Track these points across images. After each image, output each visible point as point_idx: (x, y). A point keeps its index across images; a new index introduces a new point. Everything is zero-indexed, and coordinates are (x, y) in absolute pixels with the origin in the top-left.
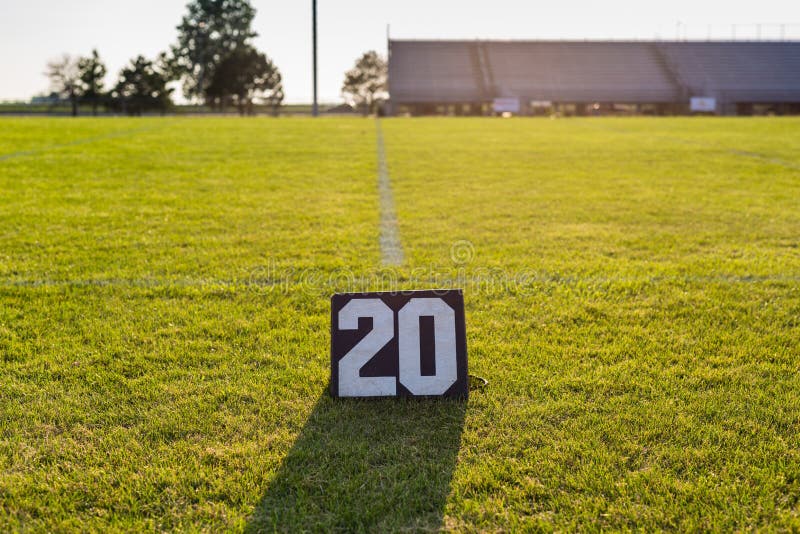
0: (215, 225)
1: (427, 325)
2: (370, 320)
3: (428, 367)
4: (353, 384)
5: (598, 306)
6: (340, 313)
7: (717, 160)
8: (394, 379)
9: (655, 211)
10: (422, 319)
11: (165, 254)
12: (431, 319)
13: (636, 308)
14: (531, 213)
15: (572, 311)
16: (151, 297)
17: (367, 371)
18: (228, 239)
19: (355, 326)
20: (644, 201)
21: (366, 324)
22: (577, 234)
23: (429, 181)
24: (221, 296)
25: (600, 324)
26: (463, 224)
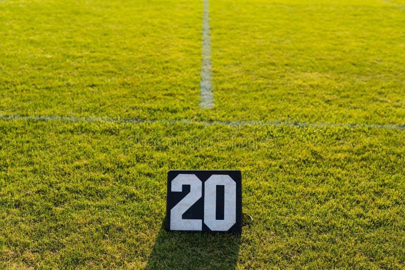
0: (111, 67)
1: (220, 190)
2: (189, 186)
3: (220, 215)
4: (178, 223)
5: (318, 149)
6: (172, 182)
7: (393, 15)
8: (201, 221)
9: (355, 62)
10: (218, 186)
11: (82, 93)
12: (223, 187)
13: (339, 152)
14: (286, 62)
15: (304, 154)
16: (72, 132)
17: (186, 216)
18: (117, 80)
19: (181, 190)
20: (350, 51)
21: (186, 189)
22: (310, 83)
23: (231, 29)
24: (111, 132)
25: (318, 166)
26: (248, 71)
